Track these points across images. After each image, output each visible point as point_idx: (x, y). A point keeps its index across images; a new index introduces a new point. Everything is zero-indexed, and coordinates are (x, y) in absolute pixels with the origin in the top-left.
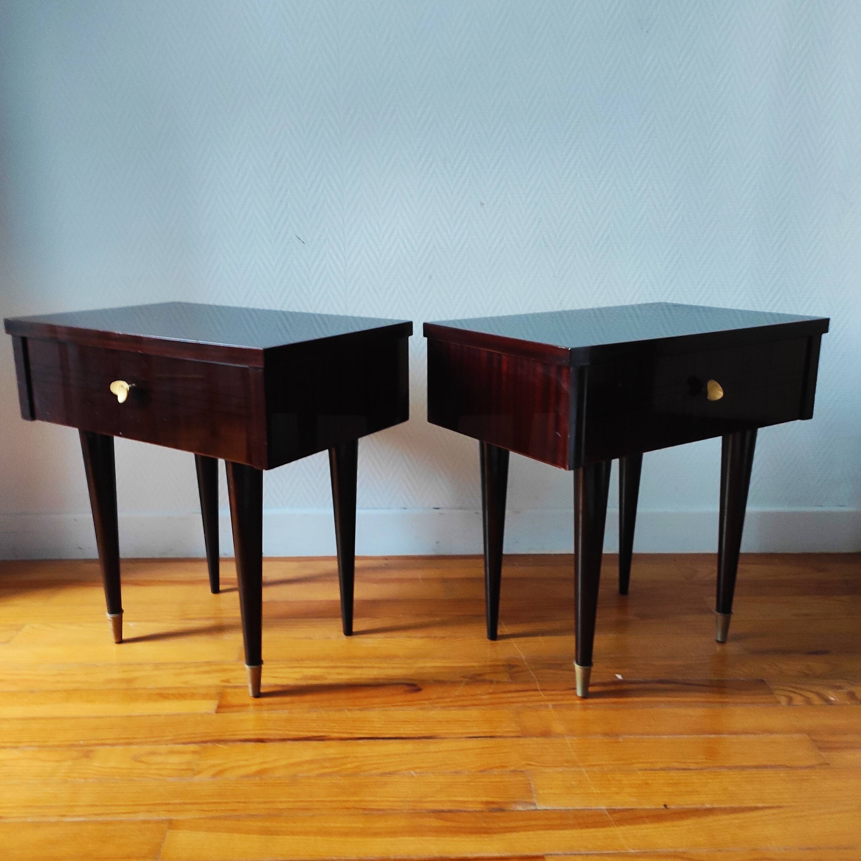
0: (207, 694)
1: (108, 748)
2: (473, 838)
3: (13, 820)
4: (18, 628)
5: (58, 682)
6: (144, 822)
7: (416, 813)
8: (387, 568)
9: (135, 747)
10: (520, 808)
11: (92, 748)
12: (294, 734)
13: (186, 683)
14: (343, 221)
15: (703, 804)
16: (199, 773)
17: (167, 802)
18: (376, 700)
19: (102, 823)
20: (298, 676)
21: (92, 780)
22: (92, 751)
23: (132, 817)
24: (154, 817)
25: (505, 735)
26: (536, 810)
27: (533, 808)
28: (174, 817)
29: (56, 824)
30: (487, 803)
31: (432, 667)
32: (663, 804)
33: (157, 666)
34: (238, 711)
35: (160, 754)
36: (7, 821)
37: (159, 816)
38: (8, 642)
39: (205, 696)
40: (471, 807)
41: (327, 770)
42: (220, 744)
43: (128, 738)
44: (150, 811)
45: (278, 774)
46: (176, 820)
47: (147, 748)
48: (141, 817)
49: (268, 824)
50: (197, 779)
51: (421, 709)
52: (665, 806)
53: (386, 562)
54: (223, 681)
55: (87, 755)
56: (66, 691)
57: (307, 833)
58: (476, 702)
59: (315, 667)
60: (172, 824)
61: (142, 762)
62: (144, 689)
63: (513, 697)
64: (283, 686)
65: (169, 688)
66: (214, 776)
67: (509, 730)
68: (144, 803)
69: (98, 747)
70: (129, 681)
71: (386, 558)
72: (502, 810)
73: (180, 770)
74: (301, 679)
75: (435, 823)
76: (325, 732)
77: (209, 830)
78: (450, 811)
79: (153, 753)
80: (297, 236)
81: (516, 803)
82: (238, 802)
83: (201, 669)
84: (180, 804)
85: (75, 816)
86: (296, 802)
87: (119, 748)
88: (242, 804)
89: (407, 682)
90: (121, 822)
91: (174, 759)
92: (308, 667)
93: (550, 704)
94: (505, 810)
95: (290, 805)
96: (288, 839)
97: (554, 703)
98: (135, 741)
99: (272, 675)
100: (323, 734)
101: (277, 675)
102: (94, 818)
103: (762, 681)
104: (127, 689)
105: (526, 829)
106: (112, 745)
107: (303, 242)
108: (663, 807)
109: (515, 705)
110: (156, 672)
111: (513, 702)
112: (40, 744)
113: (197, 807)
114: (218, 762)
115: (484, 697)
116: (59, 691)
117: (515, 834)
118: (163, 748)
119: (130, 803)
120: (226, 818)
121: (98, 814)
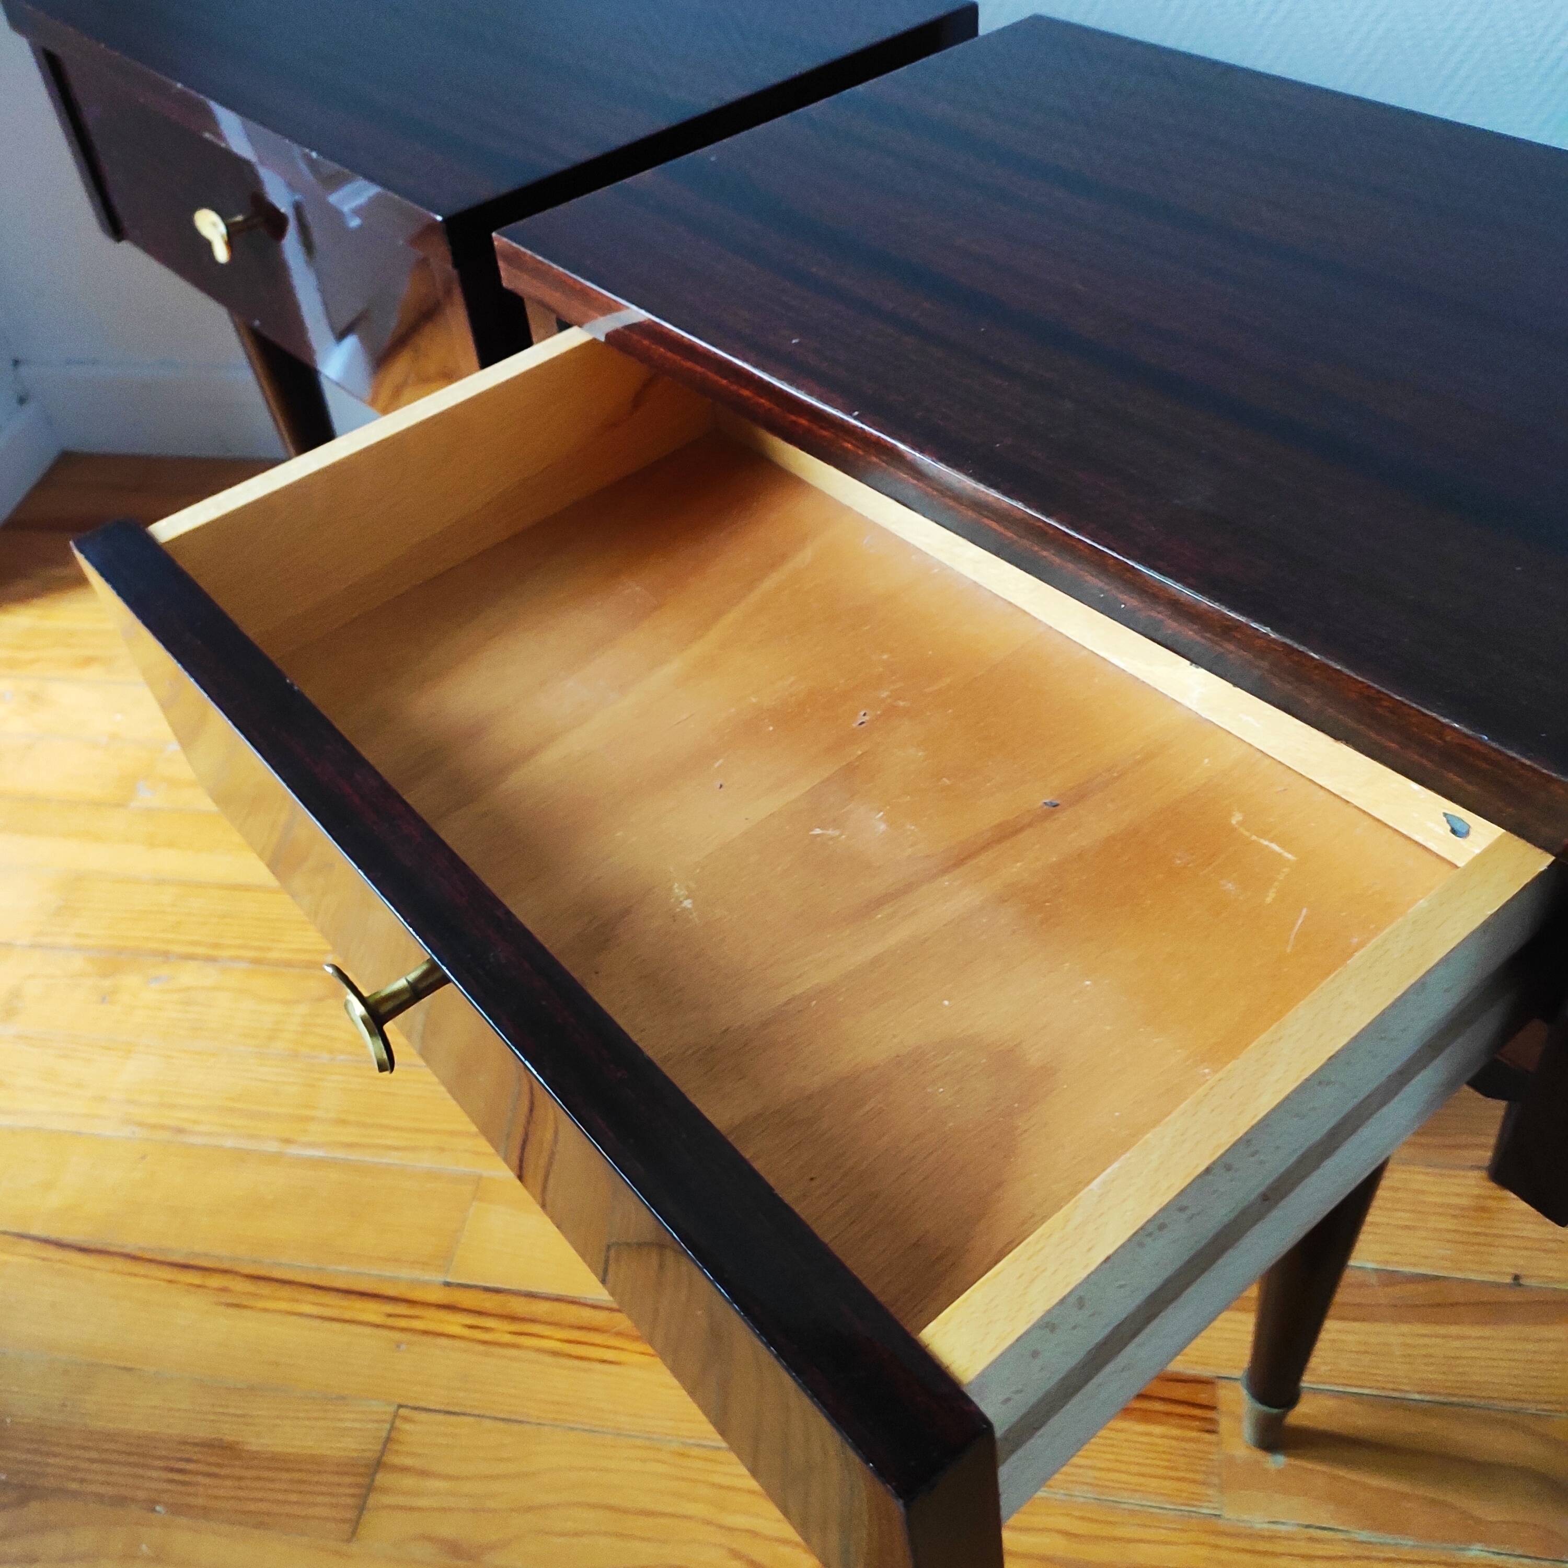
6: (430, 1174)
19: (356, 1167)
23: (410, 1160)
24: (448, 1164)
29: (275, 1158)
32: (1511, 1272)
36: (191, 1140)
37: (456, 1165)
44: (442, 1149)
48: (426, 1162)
52: (1516, 1277)
60: (480, 1189)
68: (434, 1126)
85: (309, 1144)
90: (389, 1169)
102: (341, 1154)
108: (1512, 1281)
112: (254, 955)
119: (409, 1124)
121: (349, 1145)
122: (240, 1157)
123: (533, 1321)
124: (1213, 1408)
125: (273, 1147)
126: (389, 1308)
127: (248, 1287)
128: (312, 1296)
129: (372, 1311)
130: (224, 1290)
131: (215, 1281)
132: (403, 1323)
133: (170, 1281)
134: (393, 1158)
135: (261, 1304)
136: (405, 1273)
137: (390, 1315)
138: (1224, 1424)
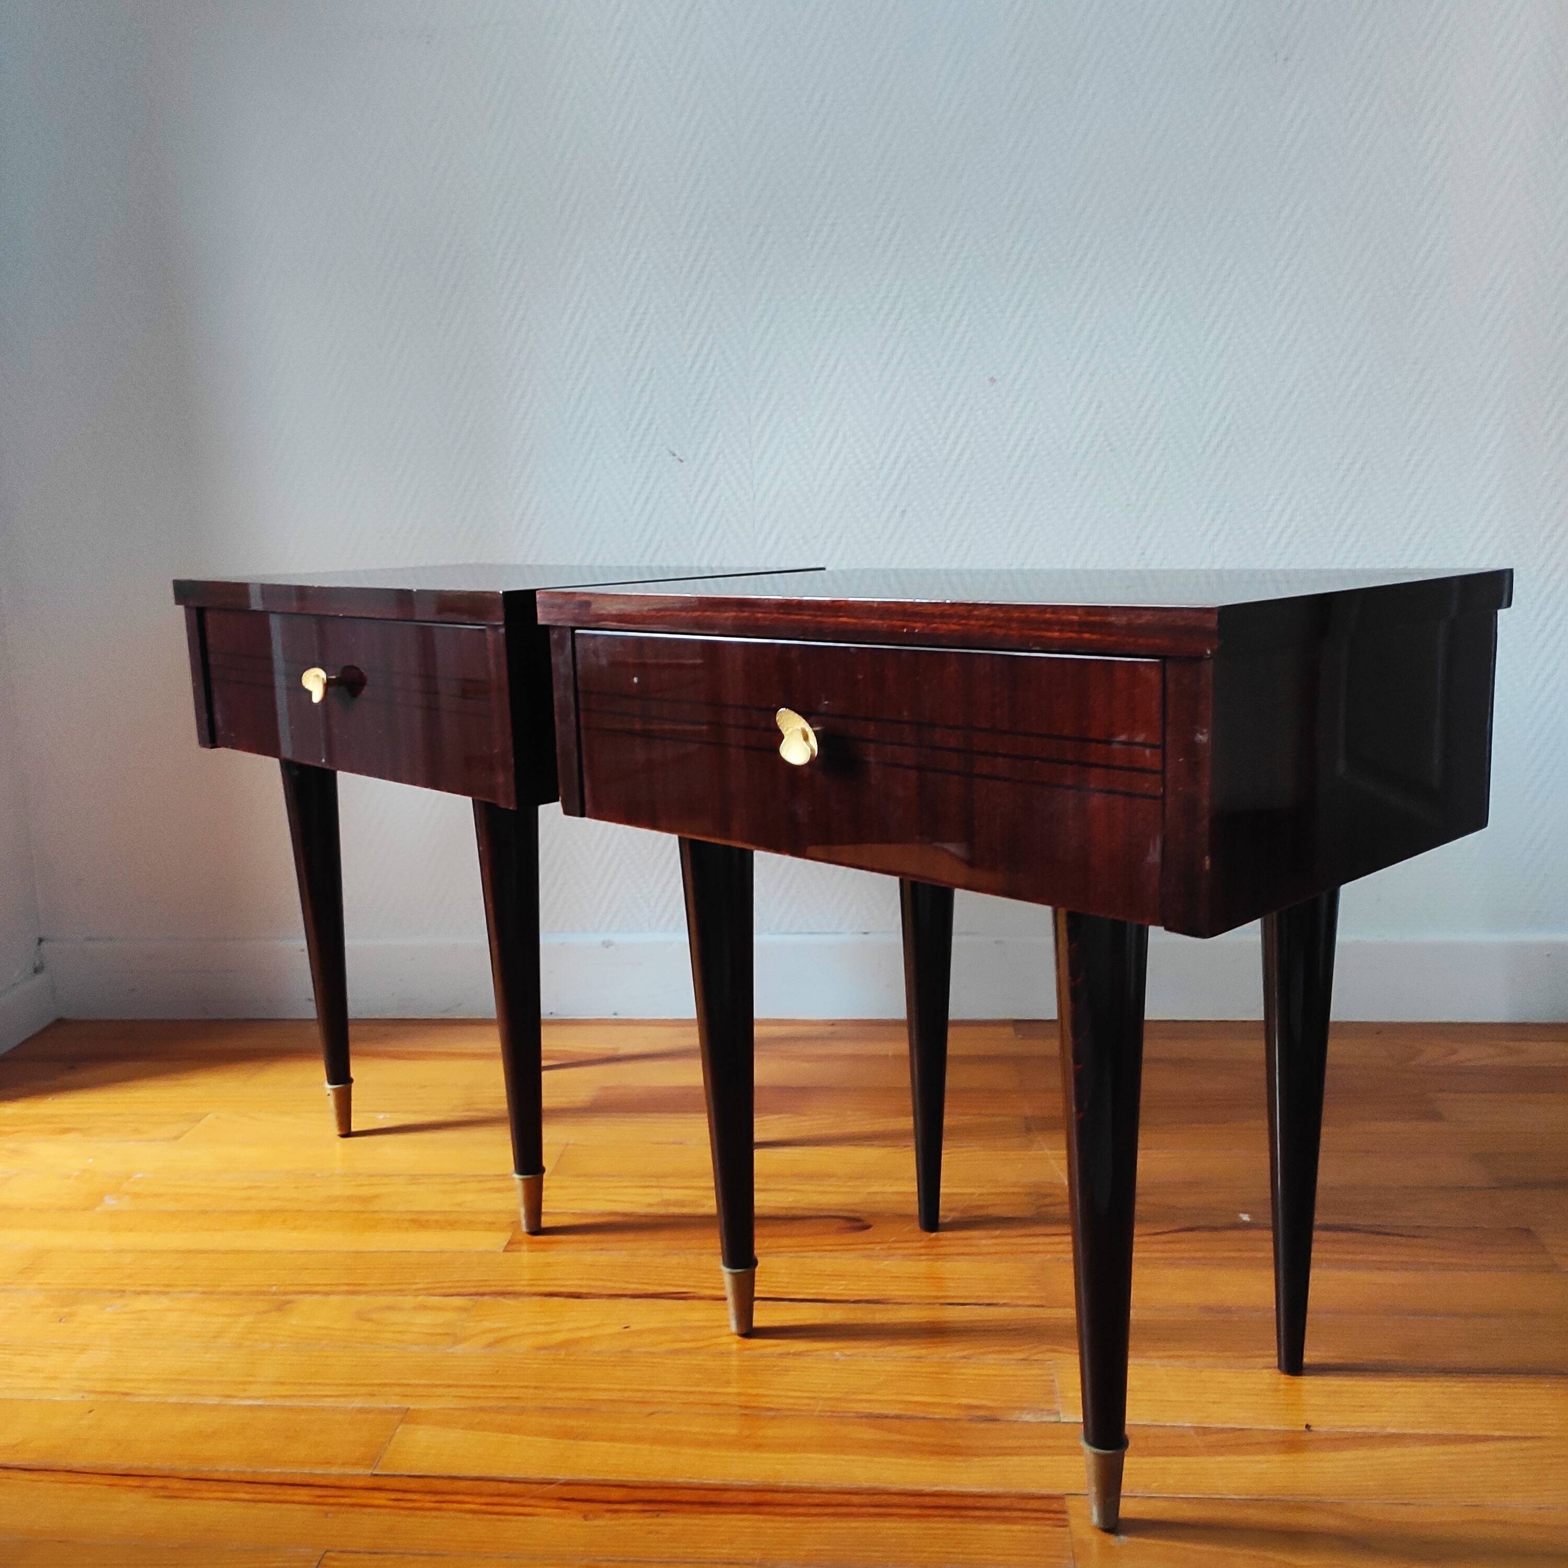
0: (493, 1223)
1: (316, 1297)
2: (934, 1460)
3: (145, 1399)
4: (197, 1119)
6: (361, 1411)
7: (837, 1417)
8: (832, 1037)
9: (362, 1298)
10: (1028, 1418)
11: (289, 1297)
12: (633, 1288)
13: (459, 1205)
14: (749, 420)
15: (1383, 1427)
16: (465, 1339)
17: (404, 1381)
18: (785, 1241)
19: (291, 1409)
21: (283, 1345)
22: (290, 1302)
23: (342, 1403)
24: (379, 1403)
25: (1015, 1302)
26: (1059, 1422)
27: (1053, 1419)
28: (412, 1404)
29: (215, 1408)
30: (969, 1407)
31: (893, 1193)
32: (1305, 1423)
33: (414, 1179)
34: (542, 1250)
35: (401, 1309)
36: (137, 1399)
37: (386, 1403)
38: (177, 1138)
39: (490, 1226)
40: (941, 1413)
41: (684, 1345)
42: (505, 1298)
43: (355, 1285)
44: (372, 1395)
45: (597, 1347)
46: (414, 1410)
47: (383, 1300)
48: (358, 1403)
49: (571, 1422)
50: (460, 1349)
51: (868, 1257)
52: (1308, 1426)
53: (831, 1029)
55: (281, 1307)
56: (259, 1212)
57: (638, 1439)
58: (967, 1250)
59: (686, 1188)
60: (407, 1416)
61: (369, 1320)
62: (388, 1212)
63: (1038, 1244)
64: (625, 1214)
65: (433, 1212)
66: (490, 1345)
67: (1024, 1294)
68: (367, 1382)
69: (300, 1297)
70: (365, 1200)
71: (833, 1023)
72: (994, 1420)
73: (432, 1334)
74: (658, 1204)
75: (868, 1434)
76: (690, 1286)
77: (471, 1427)
78: (897, 1417)
79: (390, 1308)
80: (670, 452)
81: (1023, 1409)
82: (526, 1387)
83: (489, 1185)
84: (425, 1386)
85: (249, 1398)
86: (625, 1390)
87: (334, 1299)
88: (531, 1391)
89: (846, 1214)
90: (323, 1409)
91: (424, 1319)
92: (672, 1188)
94: (1000, 1421)
95: (615, 1396)
98: (365, 1289)
99: (609, 1197)
100: (684, 1290)
101: (614, 1197)
102: (278, 1402)
103: (1527, 1231)
104: (361, 1212)
106: (327, 1294)
107: (678, 461)
108: (1304, 1428)
109: (1038, 1258)
110: (412, 1188)
111: (1038, 1252)
112: (205, 1289)
113: (454, 1391)
114: (497, 1325)
115: (984, 1242)
116: (248, 1212)
117: (1015, 1458)
118: (409, 1301)
119: (342, 1382)
120: (500, 1410)
121: (286, 1396)
122: (184, 1408)
123: (457, 1493)
124: (1064, 1512)
125: (214, 1401)
126: (318, 1492)
127: (186, 1484)
128: (248, 1488)
129: (303, 1494)
130: (162, 1488)
131: (153, 1483)
132: (331, 1500)
133: (110, 1485)
134: (327, 1403)
135: (198, 1495)
136: (335, 1470)
137: (319, 1497)
138: (1074, 1522)
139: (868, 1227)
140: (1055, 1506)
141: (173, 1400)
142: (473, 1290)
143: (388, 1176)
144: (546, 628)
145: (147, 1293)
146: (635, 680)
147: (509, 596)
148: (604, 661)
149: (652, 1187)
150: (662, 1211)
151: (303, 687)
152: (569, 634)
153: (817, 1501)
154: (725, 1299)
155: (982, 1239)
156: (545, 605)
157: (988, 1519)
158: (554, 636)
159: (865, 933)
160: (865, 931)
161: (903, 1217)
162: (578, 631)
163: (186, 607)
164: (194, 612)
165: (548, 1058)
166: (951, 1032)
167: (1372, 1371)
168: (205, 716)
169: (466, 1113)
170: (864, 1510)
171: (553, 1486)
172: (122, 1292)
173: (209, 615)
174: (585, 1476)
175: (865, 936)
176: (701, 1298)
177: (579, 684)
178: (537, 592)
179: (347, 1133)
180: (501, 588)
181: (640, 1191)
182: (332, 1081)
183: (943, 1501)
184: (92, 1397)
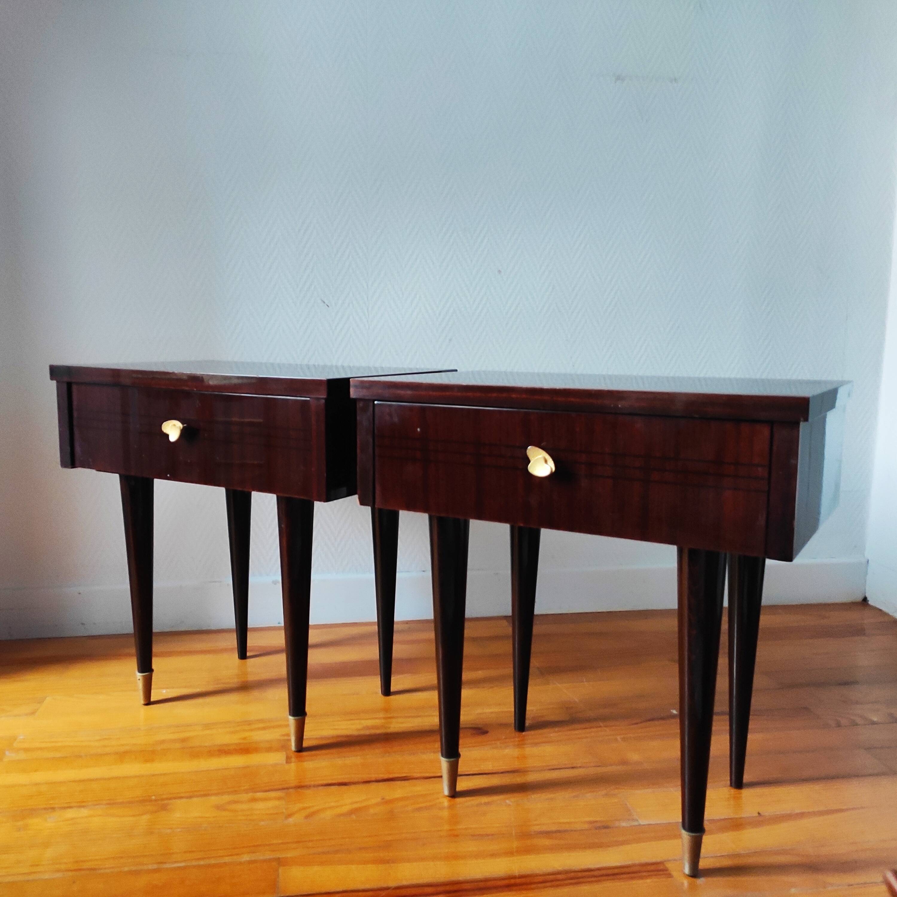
0: (273, 748)
1: (184, 800)
3: (108, 871)
4: (40, 701)
5: (105, 746)
6: (251, 862)
9: (213, 798)
10: (624, 824)
11: (166, 802)
13: (244, 739)
14: (368, 286)
16: (291, 815)
17: (268, 843)
20: (359, 727)
21: (179, 830)
22: (168, 804)
23: (236, 858)
24: (259, 856)
25: (585, 765)
26: (640, 825)
27: (636, 823)
28: (278, 855)
29: (157, 870)
30: (591, 822)
31: (490, 713)
33: (207, 726)
34: (309, 760)
35: (241, 802)
36: (101, 872)
37: (265, 856)
38: (33, 713)
39: (270, 749)
40: (578, 827)
41: (421, 805)
42: (302, 790)
43: (203, 791)
44: (253, 852)
45: (372, 811)
46: (283, 858)
47: (227, 798)
48: (246, 858)
49: (380, 854)
50: (291, 820)
52: (759, 813)
54: (284, 735)
55: (164, 808)
56: (116, 753)
57: (423, 859)
58: (546, 740)
59: (373, 719)
60: (281, 862)
61: (227, 810)
62: (200, 747)
65: (228, 745)
66: (307, 817)
67: (587, 761)
69: (173, 801)
70: (183, 740)
72: (607, 827)
73: (270, 814)
74: (362, 729)
75: (547, 842)
78: (559, 832)
79: (235, 802)
80: (322, 301)
81: (618, 820)
82: (343, 838)
84: (282, 843)
85: (174, 862)
88: (347, 840)
89: (471, 726)
90: (225, 864)
91: (260, 806)
93: (619, 738)
94: (610, 827)
96: (407, 865)
97: (622, 736)
98: (211, 792)
100: (405, 775)
101: (336, 727)
102: (194, 863)
103: (806, 708)
104: (184, 748)
105: (638, 841)
107: (328, 306)
108: (757, 815)
109: (584, 740)
110: (208, 732)
112: (108, 802)
114: (306, 805)
116: (107, 754)
118: (243, 797)
119: (228, 847)
120: (335, 852)
121: (199, 859)
122: (136, 873)
124: (667, 870)
125: (154, 867)
138: (674, 873)
139: (486, 732)
140: (661, 867)
141: (126, 869)
142: (280, 787)
143: (188, 726)
144: (355, 400)
145: (70, 807)
146: (419, 430)
147: (331, 382)
148: (396, 420)
149: (354, 720)
150: (367, 732)
151: (163, 432)
152: (372, 404)
153: (541, 880)
154: (441, 777)
155: (552, 734)
156: (356, 387)
157: (632, 878)
158: (360, 405)
159: (423, 571)
160: (424, 570)
161: (504, 726)
162: (376, 402)
163: (58, 382)
164: (65, 386)
165: (251, 651)
166: (467, 625)
167: (775, 783)
168: (68, 449)
169: (216, 686)
170: (566, 882)
171: (389, 890)
172: (53, 809)
173: (75, 388)
174: (405, 883)
175: (424, 573)
176: (416, 778)
177: (376, 431)
178: (351, 379)
179: (148, 702)
180: (324, 377)
181: (349, 722)
182: (141, 670)
183: (604, 872)
184: (70, 874)
